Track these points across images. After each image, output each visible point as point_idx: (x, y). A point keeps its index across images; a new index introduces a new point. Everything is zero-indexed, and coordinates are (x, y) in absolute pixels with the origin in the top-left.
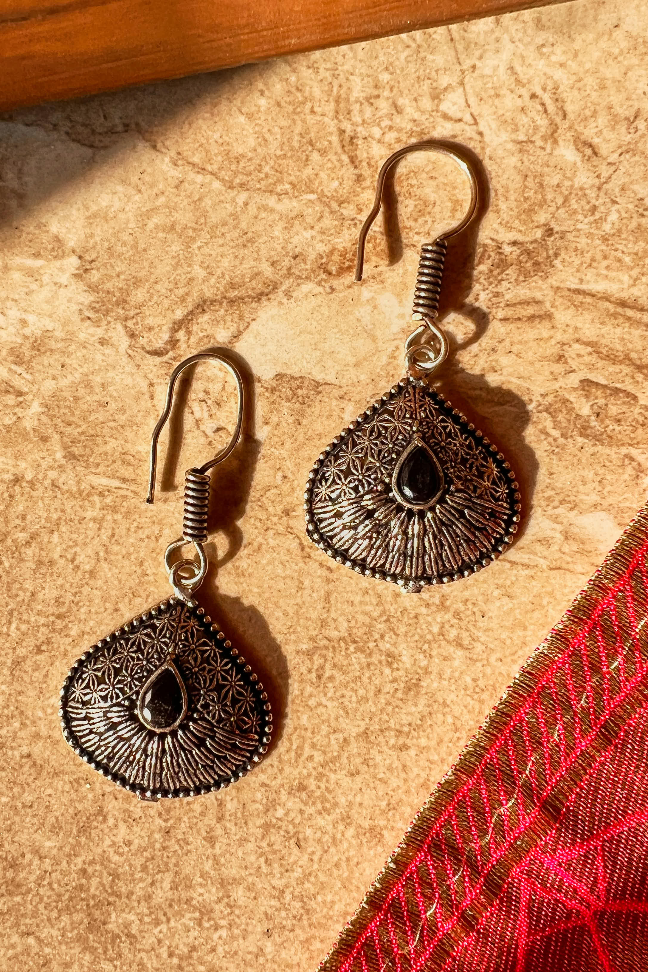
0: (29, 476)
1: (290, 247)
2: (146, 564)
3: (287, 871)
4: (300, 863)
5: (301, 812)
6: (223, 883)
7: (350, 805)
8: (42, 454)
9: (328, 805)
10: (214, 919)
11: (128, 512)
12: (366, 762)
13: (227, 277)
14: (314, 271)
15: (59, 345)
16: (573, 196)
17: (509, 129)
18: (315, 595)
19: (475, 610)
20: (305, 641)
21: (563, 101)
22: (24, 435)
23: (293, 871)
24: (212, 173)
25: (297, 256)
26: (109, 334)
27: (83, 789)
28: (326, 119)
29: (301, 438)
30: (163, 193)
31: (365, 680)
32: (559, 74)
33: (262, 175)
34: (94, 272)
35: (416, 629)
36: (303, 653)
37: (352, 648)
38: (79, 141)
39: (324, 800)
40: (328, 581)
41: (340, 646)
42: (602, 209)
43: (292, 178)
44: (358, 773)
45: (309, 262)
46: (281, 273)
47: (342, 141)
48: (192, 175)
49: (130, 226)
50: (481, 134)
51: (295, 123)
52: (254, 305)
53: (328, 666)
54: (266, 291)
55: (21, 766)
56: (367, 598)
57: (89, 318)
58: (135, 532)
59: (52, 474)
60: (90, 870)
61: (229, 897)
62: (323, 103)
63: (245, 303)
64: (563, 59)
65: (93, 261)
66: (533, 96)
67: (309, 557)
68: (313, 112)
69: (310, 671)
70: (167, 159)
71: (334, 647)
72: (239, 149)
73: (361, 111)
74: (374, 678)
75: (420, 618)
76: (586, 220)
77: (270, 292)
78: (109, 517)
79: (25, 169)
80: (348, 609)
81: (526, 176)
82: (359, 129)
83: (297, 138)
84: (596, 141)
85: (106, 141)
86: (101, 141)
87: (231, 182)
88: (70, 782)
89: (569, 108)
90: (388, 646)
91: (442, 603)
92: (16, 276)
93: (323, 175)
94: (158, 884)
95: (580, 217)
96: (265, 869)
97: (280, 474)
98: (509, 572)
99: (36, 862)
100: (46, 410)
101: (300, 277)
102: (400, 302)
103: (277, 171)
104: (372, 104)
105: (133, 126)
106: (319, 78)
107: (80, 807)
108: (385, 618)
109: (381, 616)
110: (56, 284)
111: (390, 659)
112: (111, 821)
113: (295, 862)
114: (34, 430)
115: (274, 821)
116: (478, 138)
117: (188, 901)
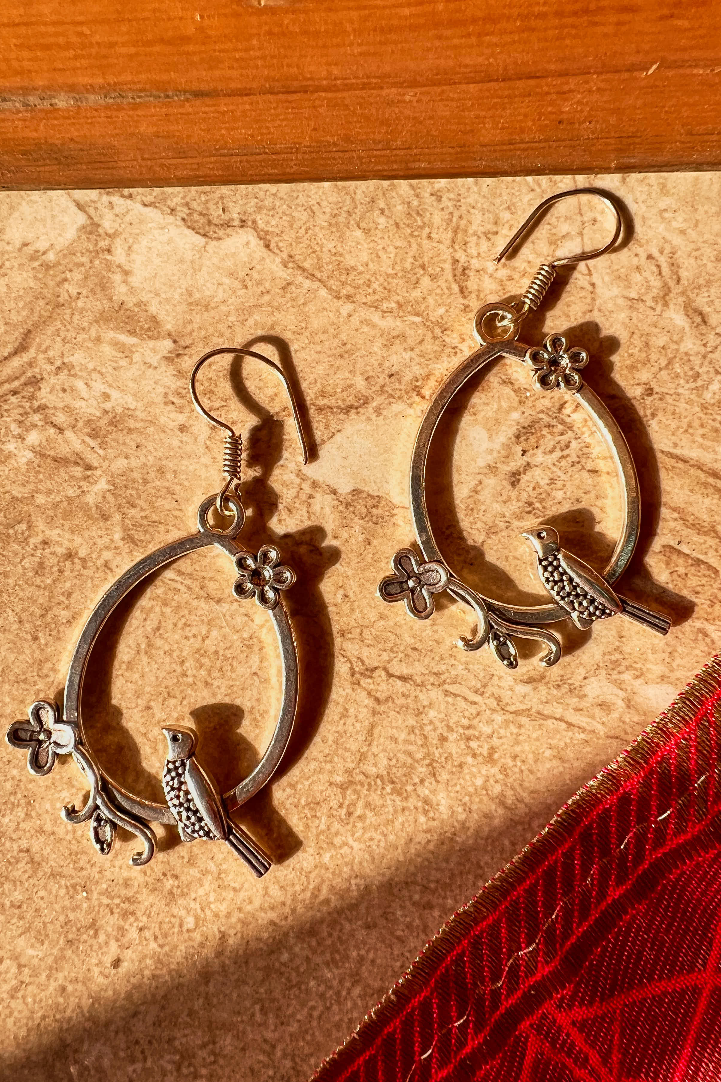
0: (82, 554)
1: (387, 364)
2: (187, 664)
3: (282, 1024)
4: (299, 1017)
5: (308, 959)
6: (211, 1026)
7: (361, 960)
8: (99, 533)
9: (337, 957)
10: (194, 1067)
11: (178, 607)
12: (385, 915)
13: (319, 385)
14: (407, 393)
15: (138, 425)
16: (677, 359)
17: (622, 285)
18: (358, 725)
19: (523, 768)
20: (340, 773)
21: (678, 267)
22: (85, 508)
23: (288, 1025)
24: (320, 280)
25: (392, 375)
26: (191, 422)
27: (79, 897)
28: (441, 246)
29: (369, 558)
30: (268, 292)
31: (397, 824)
32: (677, 240)
33: (370, 291)
34: (186, 358)
35: (459, 779)
36: (336, 785)
37: (388, 789)
38: (193, 229)
39: (336, 951)
40: (374, 713)
41: (376, 784)
42: (705, 377)
43: (400, 298)
44: (375, 925)
45: (403, 383)
46: (374, 389)
47: (454, 270)
48: (300, 279)
49: (230, 319)
50: (593, 285)
51: (410, 246)
52: (342, 416)
53: (360, 804)
54: (356, 404)
55: (17, 862)
56: (412, 737)
57: (173, 403)
58: (183, 629)
59: (107, 555)
60: (70, 988)
61: (214, 1043)
62: (441, 230)
63: (332, 413)
64: (684, 226)
65: (186, 347)
66: (650, 257)
67: (359, 684)
68: (429, 237)
69: (341, 806)
70: (278, 260)
71: (369, 784)
72: (350, 261)
73: (477, 244)
74: (406, 825)
75: (465, 767)
76: (687, 386)
77: (360, 407)
78: (157, 609)
79: (135, 247)
80: (391, 746)
81: (633, 333)
82: (474, 261)
83: (410, 260)
84: (706, 309)
85: (221, 233)
86: (215, 232)
87: (339, 292)
88: (67, 887)
89: (684, 274)
90: (427, 792)
91: (490, 755)
92: (107, 350)
93: (431, 300)
94: (141, 1017)
95: (682, 381)
96: (258, 1017)
97: (341, 592)
98: (564, 733)
99: (14, 970)
100: (112, 488)
101: (391, 396)
102: (490, 437)
103: (385, 289)
104: (489, 239)
105: (250, 223)
106: (441, 206)
107: (72, 916)
108: (427, 762)
109: (424, 758)
110: (145, 363)
111: (427, 807)
112: (102, 937)
113: (293, 1015)
114: (97, 507)
115: (277, 965)
116: (590, 288)
117: (170, 1041)
